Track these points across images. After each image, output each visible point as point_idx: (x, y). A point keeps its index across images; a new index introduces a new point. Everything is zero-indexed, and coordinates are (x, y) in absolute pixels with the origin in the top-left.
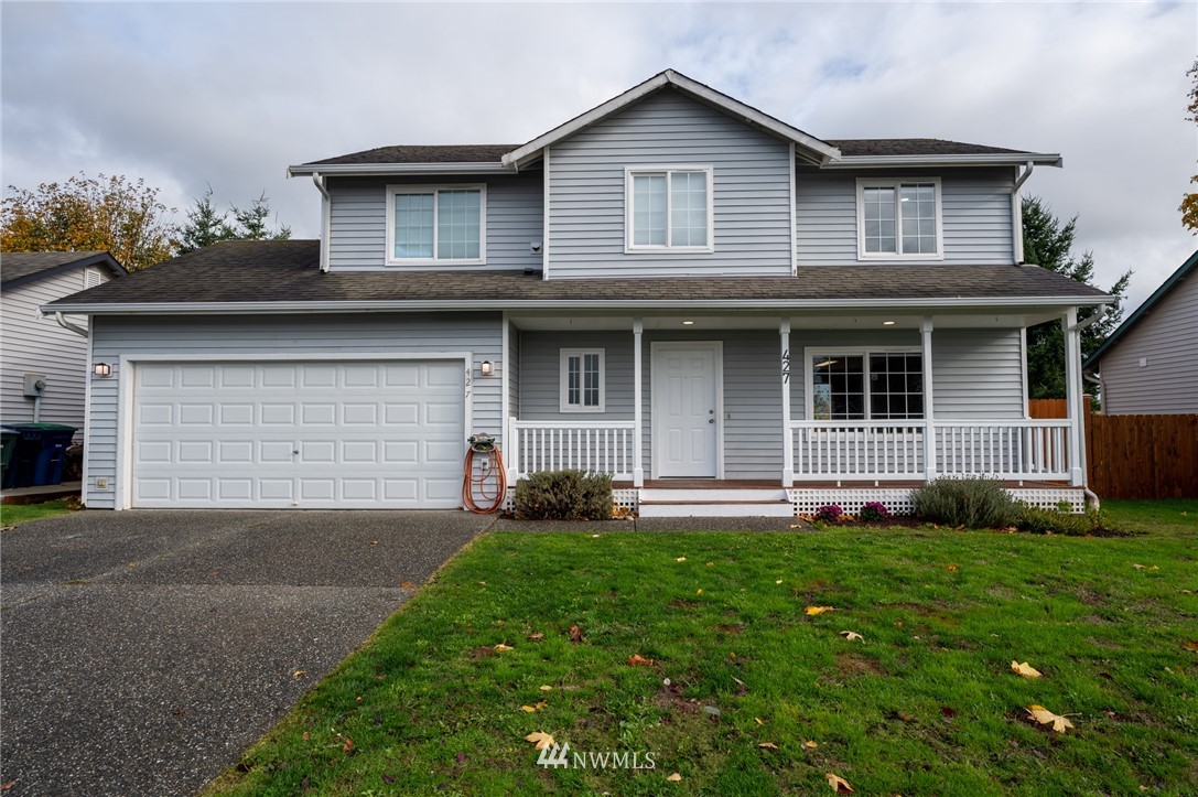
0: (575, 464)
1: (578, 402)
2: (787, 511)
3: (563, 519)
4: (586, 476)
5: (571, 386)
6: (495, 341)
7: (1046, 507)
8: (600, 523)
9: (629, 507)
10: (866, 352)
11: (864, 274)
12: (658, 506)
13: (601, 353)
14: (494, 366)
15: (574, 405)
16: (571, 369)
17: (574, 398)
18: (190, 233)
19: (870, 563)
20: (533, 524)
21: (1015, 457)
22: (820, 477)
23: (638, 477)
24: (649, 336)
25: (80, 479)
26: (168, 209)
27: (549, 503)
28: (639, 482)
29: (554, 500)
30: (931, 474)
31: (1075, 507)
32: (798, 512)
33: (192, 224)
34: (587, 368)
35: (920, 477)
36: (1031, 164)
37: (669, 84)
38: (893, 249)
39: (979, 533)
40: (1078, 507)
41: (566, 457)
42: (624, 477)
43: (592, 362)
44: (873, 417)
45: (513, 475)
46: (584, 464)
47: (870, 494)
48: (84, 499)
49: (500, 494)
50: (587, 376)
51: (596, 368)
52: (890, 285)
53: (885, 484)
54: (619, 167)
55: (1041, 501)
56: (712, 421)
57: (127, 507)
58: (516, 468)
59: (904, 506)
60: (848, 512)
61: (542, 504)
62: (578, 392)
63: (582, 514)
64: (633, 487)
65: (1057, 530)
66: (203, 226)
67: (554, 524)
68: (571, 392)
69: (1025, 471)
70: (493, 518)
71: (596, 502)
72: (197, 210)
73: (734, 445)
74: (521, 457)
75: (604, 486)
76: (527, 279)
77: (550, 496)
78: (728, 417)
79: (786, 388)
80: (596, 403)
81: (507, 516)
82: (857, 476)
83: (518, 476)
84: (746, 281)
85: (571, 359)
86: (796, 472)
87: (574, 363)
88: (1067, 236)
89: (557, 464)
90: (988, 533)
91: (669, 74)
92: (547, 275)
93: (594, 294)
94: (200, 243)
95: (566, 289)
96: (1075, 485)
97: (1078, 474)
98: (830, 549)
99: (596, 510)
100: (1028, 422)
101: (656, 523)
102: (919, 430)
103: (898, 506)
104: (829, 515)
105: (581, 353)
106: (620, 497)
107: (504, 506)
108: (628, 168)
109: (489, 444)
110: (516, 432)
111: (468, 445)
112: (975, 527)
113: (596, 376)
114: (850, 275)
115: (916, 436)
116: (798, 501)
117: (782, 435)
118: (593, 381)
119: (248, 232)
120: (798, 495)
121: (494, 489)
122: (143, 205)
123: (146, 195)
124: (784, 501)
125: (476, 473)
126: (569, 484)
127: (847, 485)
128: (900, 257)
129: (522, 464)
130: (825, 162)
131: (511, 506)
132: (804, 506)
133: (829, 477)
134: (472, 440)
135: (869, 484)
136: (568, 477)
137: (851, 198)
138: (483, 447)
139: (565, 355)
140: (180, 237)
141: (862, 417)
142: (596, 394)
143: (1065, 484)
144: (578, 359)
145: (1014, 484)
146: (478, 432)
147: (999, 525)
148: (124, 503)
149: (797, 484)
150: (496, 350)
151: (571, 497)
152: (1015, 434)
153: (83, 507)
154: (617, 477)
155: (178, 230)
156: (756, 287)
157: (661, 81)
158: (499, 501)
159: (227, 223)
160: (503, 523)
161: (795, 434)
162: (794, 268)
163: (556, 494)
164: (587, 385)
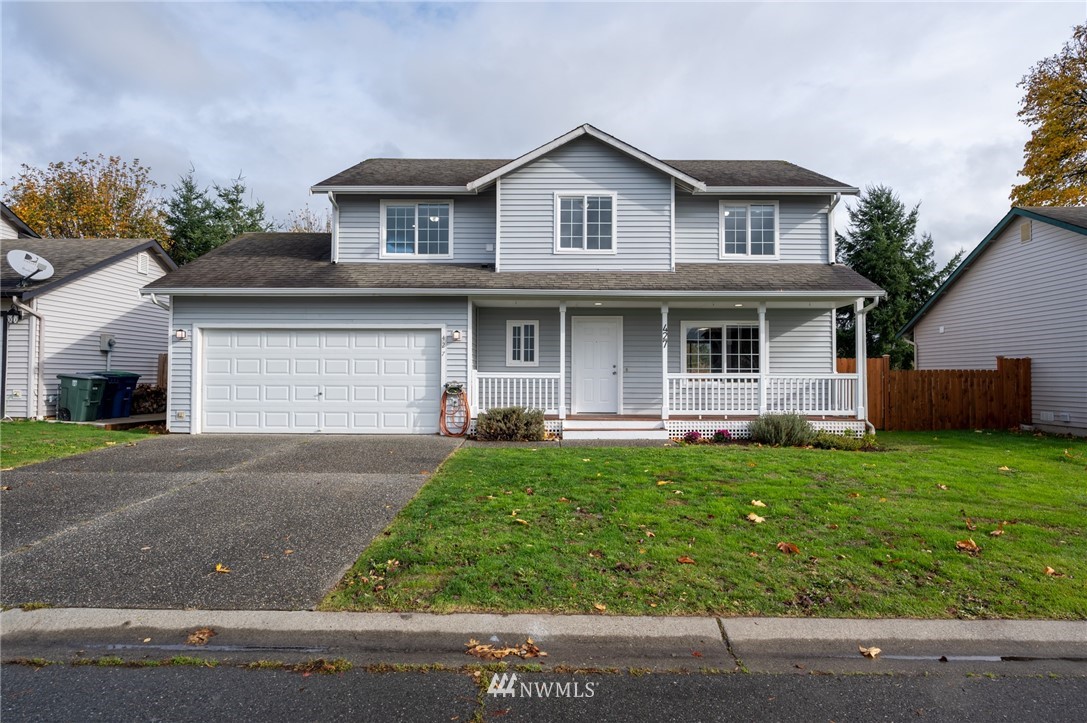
0: (518, 403)
1: (519, 359)
2: (663, 436)
3: (511, 440)
4: (526, 411)
5: (514, 347)
6: (463, 317)
7: (840, 433)
8: (536, 443)
9: (556, 433)
10: (724, 325)
11: (722, 270)
12: (576, 432)
13: (536, 324)
14: (463, 334)
15: (517, 361)
16: (514, 335)
17: (516, 356)
18: (175, 205)
19: (705, 463)
20: (490, 443)
21: (826, 399)
22: (687, 412)
23: (563, 413)
24: (571, 312)
25: (165, 411)
26: (159, 185)
27: (501, 430)
28: (562, 416)
29: (504, 428)
30: (763, 411)
31: (859, 433)
32: (672, 436)
33: (177, 197)
34: (526, 334)
35: (756, 413)
36: (839, 194)
37: (586, 135)
38: (744, 252)
39: (787, 449)
40: (861, 434)
41: (512, 398)
42: (553, 412)
43: (530, 330)
44: (728, 371)
45: (475, 410)
46: (524, 403)
47: (721, 424)
48: (168, 426)
49: (466, 423)
50: (526, 340)
51: (532, 334)
52: (738, 280)
53: (731, 418)
54: (550, 192)
55: (836, 429)
56: (614, 373)
57: (199, 432)
58: (477, 405)
59: (744, 432)
60: (706, 436)
61: (496, 430)
62: (519, 352)
63: (524, 437)
64: (558, 419)
65: (838, 448)
66: (187, 199)
67: (505, 444)
68: (514, 352)
69: (827, 409)
70: (462, 440)
71: (534, 429)
72: (182, 185)
73: (630, 391)
74: (481, 398)
75: (538, 418)
76: (484, 272)
77: (502, 425)
78: (626, 370)
79: (665, 351)
80: (532, 359)
81: (469, 438)
82: (713, 412)
83: (479, 411)
84: (639, 275)
85: (514, 328)
86: (671, 409)
87: (516, 331)
88: (912, 220)
89: (505, 403)
90: (792, 450)
91: (586, 127)
92: (498, 268)
93: (532, 284)
94: (183, 214)
95: (513, 280)
96: (859, 418)
97: (862, 412)
98: (684, 456)
99: (533, 435)
100: (836, 375)
101: (574, 443)
102: (756, 380)
103: (740, 432)
104: (692, 438)
105: (521, 324)
106: (549, 425)
107: (469, 432)
108: (556, 192)
109: (458, 389)
110: (477, 380)
111: (443, 389)
112: (785, 445)
113: (532, 340)
114: (711, 271)
115: (754, 385)
116: (672, 429)
117: (662, 383)
118: (530, 343)
119: (227, 206)
120: (672, 425)
121: (463, 420)
122: (137, 182)
123: (139, 173)
124: (662, 429)
125: (449, 409)
126: (515, 416)
127: (706, 418)
128: (748, 258)
129: (481, 403)
130: (696, 190)
131: (474, 432)
132: (676, 433)
133: (694, 412)
134: (446, 386)
135: (720, 418)
136: (514, 412)
137: (716, 215)
138: (454, 391)
139: (510, 325)
140: (167, 209)
141: (720, 371)
142: (532, 353)
143: (853, 418)
144: (519, 328)
145: (818, 418)
146: (451, 380)
147: (800, 444)
148: (197, 429)
149: (672, 418)
150: (464, 323)
151: (516, 425)
152: (827, 384)
153: (168, 432)
154: (548, 412)
155: (165, 202)
156: (645, 280)
157: (580, 132)
158: (465, 429)
159: (207, 197)
160: (470, 443)
161: (671, 383)
162: (673, 265)
163: (505, 424)
164: (526, 347)
